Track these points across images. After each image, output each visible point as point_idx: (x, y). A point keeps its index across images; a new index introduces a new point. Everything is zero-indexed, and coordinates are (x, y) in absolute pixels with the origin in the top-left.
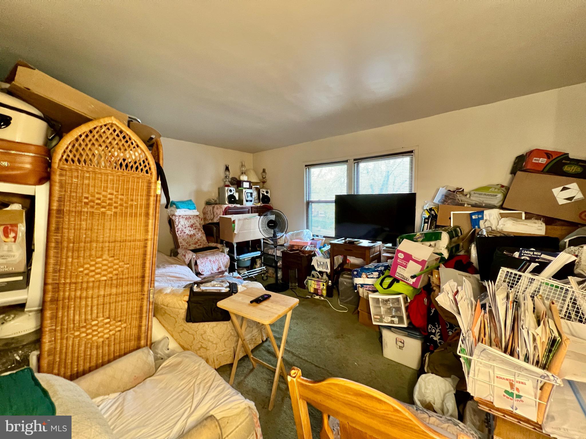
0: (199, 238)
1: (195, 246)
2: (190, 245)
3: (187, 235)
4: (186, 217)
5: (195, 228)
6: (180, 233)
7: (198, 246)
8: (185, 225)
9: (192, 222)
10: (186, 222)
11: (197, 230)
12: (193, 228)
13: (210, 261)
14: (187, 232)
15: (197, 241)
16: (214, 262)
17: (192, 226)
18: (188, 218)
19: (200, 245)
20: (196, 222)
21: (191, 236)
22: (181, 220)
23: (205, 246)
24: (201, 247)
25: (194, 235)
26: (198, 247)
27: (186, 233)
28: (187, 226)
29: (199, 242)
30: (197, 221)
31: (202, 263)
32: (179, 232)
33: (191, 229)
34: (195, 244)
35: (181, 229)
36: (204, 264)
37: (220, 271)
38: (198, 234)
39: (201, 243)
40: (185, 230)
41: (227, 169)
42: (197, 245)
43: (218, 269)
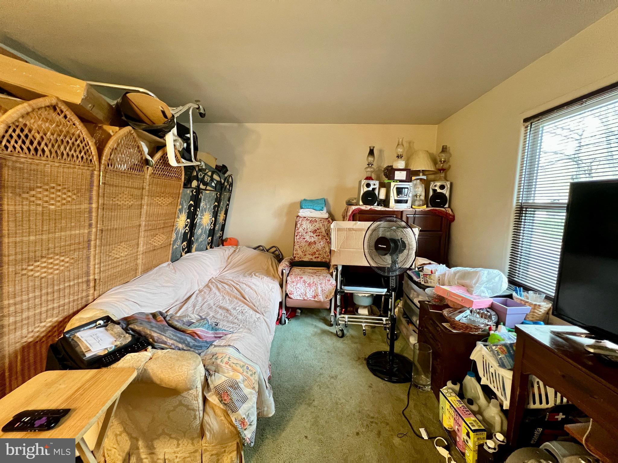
0: (320, 248)
1: (311, 257)
2: (305, 255)
3: (306, 241)
4: (311, 219)
5: (318, 234)
6: (299, 239)
7: (315, 258)
8: (307, 229)
9: (317, 225)
10: (309, 225)
11: (320, 237)
12: (315, 234)
13: (305, 282)
14: (308, 238)
15: (315, 251)
16: (309, 285)
17: (315, 232)
18: (312, 221)
19: (318, 257)
20: (322, 227)
21: (310, 244)
22: (304, 223)
23: (324, 260)
24: (319, 260)
25: (315, 243)
26: (315, 260)
27: (306, 239)
28: (309, 230)
29: (317, 253)
30: (323, 225)
31: (293, 282)
32: (298, 237)
33: (312, 234)
34: (312, 255)
35: (300, 234)
36: (295, 284)
37: (316, 299)
38: (320, 242)
39: (319, 254)
40: (305, 235)
41: (371, 152)
42: (314, 256)
43: (315, 297)
